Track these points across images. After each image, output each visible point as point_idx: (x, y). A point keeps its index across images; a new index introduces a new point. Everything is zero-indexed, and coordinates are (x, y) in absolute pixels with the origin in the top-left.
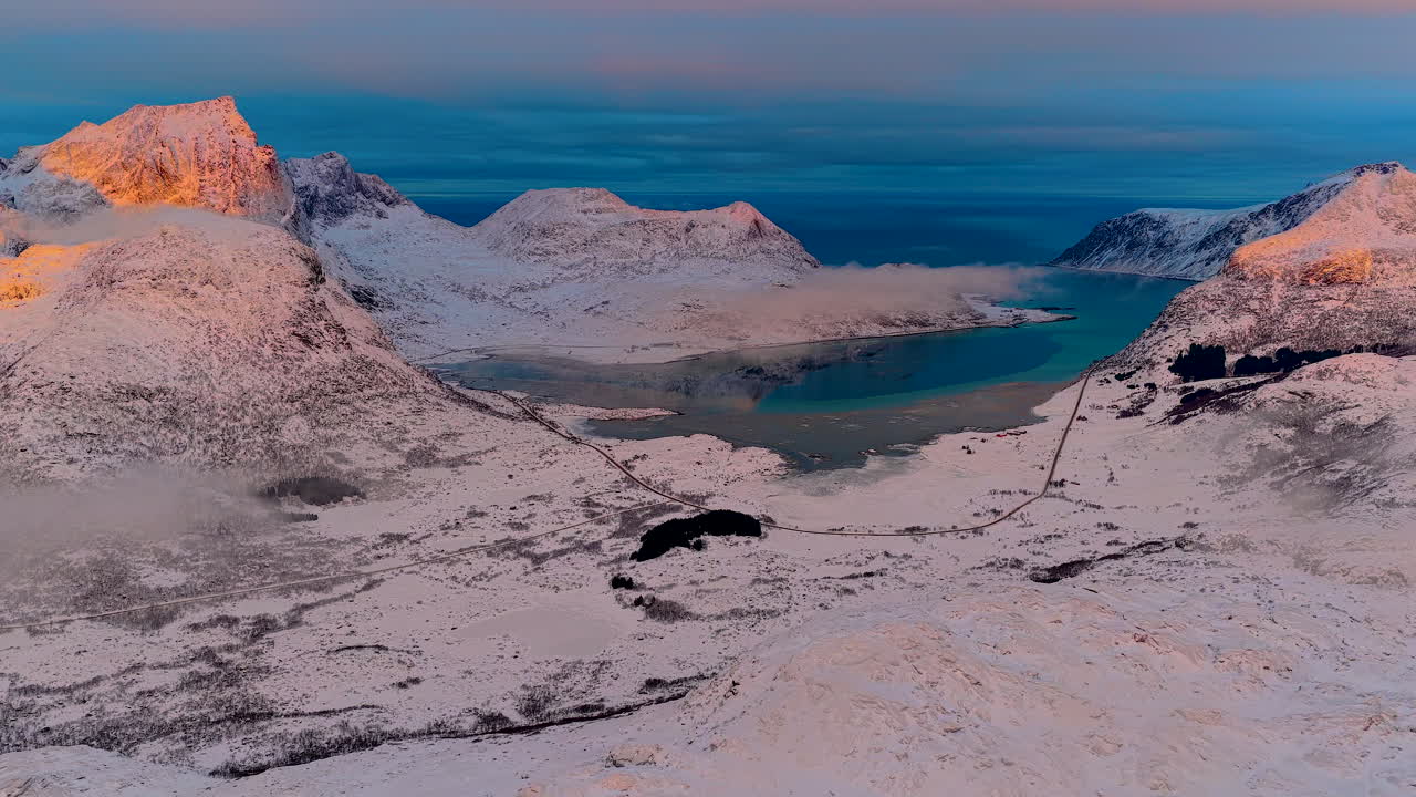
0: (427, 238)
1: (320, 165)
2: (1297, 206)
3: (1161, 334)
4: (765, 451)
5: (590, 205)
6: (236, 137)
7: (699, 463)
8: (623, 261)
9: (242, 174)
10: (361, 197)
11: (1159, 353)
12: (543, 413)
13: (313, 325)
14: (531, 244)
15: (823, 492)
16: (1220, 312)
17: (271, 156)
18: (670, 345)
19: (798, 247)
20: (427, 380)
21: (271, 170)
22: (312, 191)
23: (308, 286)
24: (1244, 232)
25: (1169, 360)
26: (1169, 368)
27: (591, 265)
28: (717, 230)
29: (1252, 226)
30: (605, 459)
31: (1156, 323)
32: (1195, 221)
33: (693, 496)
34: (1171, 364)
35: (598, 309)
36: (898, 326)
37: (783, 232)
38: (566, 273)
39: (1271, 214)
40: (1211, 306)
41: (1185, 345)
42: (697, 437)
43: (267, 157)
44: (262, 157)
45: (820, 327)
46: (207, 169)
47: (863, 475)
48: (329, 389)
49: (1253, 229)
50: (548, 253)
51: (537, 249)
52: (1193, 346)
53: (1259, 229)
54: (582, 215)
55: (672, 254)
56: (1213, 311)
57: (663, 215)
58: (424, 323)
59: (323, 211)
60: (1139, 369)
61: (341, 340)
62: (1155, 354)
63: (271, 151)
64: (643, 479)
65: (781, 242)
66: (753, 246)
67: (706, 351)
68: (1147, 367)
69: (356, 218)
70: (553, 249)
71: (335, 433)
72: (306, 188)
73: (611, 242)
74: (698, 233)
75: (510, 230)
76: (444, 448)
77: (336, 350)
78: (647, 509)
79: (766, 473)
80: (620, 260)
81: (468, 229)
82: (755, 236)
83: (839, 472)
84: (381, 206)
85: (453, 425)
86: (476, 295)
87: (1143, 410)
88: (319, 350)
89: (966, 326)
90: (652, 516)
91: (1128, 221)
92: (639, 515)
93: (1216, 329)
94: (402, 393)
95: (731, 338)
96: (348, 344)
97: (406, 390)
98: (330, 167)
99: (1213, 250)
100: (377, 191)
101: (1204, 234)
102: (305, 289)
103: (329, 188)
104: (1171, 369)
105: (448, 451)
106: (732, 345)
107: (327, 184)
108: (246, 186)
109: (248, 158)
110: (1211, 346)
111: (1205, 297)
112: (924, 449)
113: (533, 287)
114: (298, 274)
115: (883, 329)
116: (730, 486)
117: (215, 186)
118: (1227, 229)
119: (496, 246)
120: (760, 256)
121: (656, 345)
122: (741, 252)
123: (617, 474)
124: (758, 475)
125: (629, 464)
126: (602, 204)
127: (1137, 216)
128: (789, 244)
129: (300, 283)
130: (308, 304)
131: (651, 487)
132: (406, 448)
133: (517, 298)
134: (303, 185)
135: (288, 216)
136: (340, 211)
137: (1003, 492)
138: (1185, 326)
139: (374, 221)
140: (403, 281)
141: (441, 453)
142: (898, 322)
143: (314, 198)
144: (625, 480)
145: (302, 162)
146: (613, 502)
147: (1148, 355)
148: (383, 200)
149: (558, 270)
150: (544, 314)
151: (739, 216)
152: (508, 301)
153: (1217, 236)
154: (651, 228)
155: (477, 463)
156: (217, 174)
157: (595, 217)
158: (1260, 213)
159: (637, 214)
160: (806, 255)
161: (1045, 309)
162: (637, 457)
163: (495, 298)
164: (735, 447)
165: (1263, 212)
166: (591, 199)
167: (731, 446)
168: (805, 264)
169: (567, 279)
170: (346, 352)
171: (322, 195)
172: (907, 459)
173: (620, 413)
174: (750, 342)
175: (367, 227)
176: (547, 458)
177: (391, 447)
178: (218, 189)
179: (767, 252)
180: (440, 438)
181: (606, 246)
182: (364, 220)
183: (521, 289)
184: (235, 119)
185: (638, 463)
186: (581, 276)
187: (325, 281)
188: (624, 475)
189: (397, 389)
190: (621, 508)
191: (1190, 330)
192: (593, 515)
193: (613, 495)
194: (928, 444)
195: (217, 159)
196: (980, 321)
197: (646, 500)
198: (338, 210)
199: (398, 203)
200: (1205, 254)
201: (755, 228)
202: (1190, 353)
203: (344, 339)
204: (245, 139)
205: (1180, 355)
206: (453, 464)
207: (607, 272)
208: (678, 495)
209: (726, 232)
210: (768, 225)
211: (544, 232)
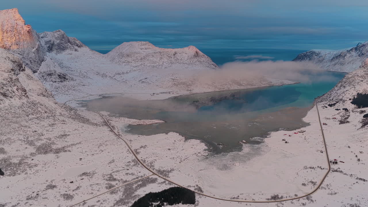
0: (90, 58)
1: (55, 34)
2: (362, 48)
3: (343, 90)
4: (198, 141)
5: (143, 47)
6: (18, 22)
7: (169, 149)
8: (153, 64)
9: (18, 34)
10: (70, 45)
11: (345, 96)
12: (112, 122)
13: (10, 89)
14: (123, 60)
15: (225, 167)
16: (365, 81)
17: (29, 28)
18: (166, 93)
19: (210, 60)
20: (64, 110)
21: (29, 33)
22: (52, 42)
23: (11, 72)
24: (346, 56)
25: (350, 99)
26: (351, 103)
27: (143, 66)
28: (184, 55)
29: (348, 54)
30: (128, 148)
31: (339, 85)
32: (329, 53)
33: (164, 171)
34: (351, 101)
35: (143, 81)
36: (243, 86)
37: (205, 56)
38: (135, 69)
39: (354, 51)
40: (361, 79)
41: (355, 93)
42: (171, 134)
43: (28, 29)
44: (26, 28)
45: (218, 86)
46: (5, 32)
47: (242, 156)
48: (10, 116)
49: (348, 55)
50: (129, 62)
51: (126, 61)
52: (358, 94)
53: (350, 55)
54: (140, 50)
55: (169, 62)
56: (362, 81)
57: (166, 50)
58: (84, 85)
59: (56, 49)
60: (337, 102)
61: (24, 94)
62: (343, 97)
63: (29, 26)
64: (142, 160)
65: (205, 59)
66: (195, 60)
67: (179, 95)
68: (341, 102)
69: (68, 51)
70: (131, 61)
71: (5, 138)
72: (50, 41)
73: (150, 59)
74: (178, 56)
75: (117, 55)
76: (57, 143)
77: (20, 98)
78: (139, 181)
79: (199, 154)
80: (152, 64)
81: (104, 55)
82: (196, 56)
83: (232, 154)
84: (76, 47)
85: (67, 130)
86: (104, 76)
87: (348, 120)
88: (11, 99)
89: (266, 85)
90: (141, 186)
91: (308, 53)
92: (134, 186)
93: (366, 88)
94: (48, 116)
95: (187, 90)
96: (27, 96)
97: (50, 115)
98: (59, 35)
99: (336, 62)
100: (75, 43)
101: (332, 57)
102: (8, 73)
103: (58, 41)
104: (352, 103)
105: (59, 144)
106: (188, 93)
107: (58, 40)
108: (19, 38)
109: (21, 29)
110: (365, 94)
111: (358, 76)
112: (266, 140)
113: (123, 73)
114: (6, 67)
115: (239, 87)
116: (182, 164)
117: (8, 38)
118: (340, 55)
119: (113, 60)
120: (198, 63)
121: (161, 93)
122: (192, 62)
123: (131, 157)
124: (195, 156)
125: (138, 151)
126: (147, 46)
127: (311, 52)
128: (207, 59)
129: (6, 71)
130: (9, 80)
131: (145, 164)
132: (39, 144)
133: (117, 77)
134: (49, 40)
135: (35, 49)
136: (62, 49)
137: (311, 168)
138: (352, 86)
139: (74, 52)
140: (80, 71)
141: (55, 146)
142: (244, 85)
143: (53, 44)
144: (133, 161)
145: (49, 33)
146: (122, 177)
147: (341, 97)
148: (77, 46)
149: (132, 68)
150: (125, 82)
151: (191, 50)
152: (114, 78)
153: (337, 57)
154: (163, 54)
155: (69, 151)
156: (9, 34)
157: (145, 50)
158: (350, 50)
159: (158, 49)
160: (213, 63)
161: (289, 80)
162: (142, 147)
163: (110, 77)
164: (186, 139)
165: (351, 50)
166: (144, 45)
167: (184, 139)
168: (212, 66)
169: (135, 70)
170: (26, 99)
171: (55, 43)
172: (260, 145)
173: (142, 122)
174: (194, 92)
175: (71, 54)
176: (102, 148)
177: (31, 143)
178: (9, 39)
179: (200, 62)
180: (58, 137)
181: (148, 60)
182: (70, 52)
183: (119, 74)
184: (18, 16)
185: (142, 150)
186: (139, 69)
187: (25, 70)
188: (134, 157)
189: (46, 115)
190: (126, 181)
191: (355, 88)
192: (111, 186)
193: (125, 172)
194: (266, 137)
195: (9, 29)
196: (270, 84)
197: (140, 175)
198: (61, 48)
199: (82, 46)
200: (333, 63)
201: (196, 54)
202: (357, 96)
203: (25, 94)
204: (21, 23)
205: (354, 98)
206: (58, 151)
207: (148, 68)
208: (156, 170)
209: (187, 55)
210: (200, 53)
211: (128, 56)
